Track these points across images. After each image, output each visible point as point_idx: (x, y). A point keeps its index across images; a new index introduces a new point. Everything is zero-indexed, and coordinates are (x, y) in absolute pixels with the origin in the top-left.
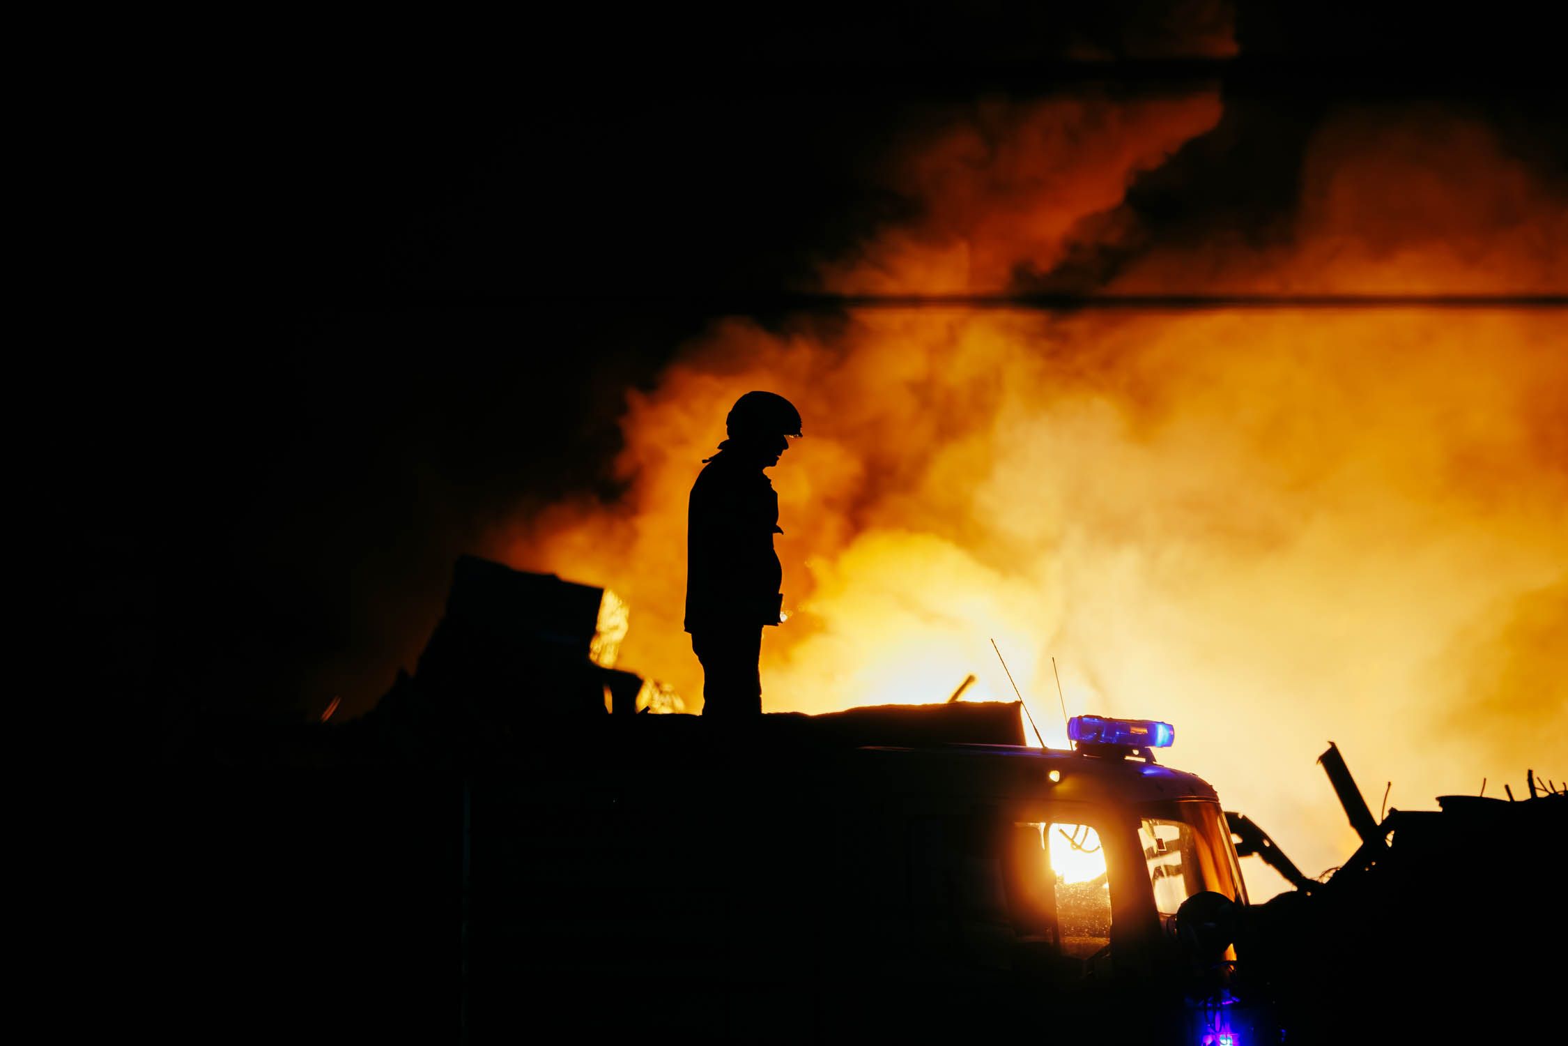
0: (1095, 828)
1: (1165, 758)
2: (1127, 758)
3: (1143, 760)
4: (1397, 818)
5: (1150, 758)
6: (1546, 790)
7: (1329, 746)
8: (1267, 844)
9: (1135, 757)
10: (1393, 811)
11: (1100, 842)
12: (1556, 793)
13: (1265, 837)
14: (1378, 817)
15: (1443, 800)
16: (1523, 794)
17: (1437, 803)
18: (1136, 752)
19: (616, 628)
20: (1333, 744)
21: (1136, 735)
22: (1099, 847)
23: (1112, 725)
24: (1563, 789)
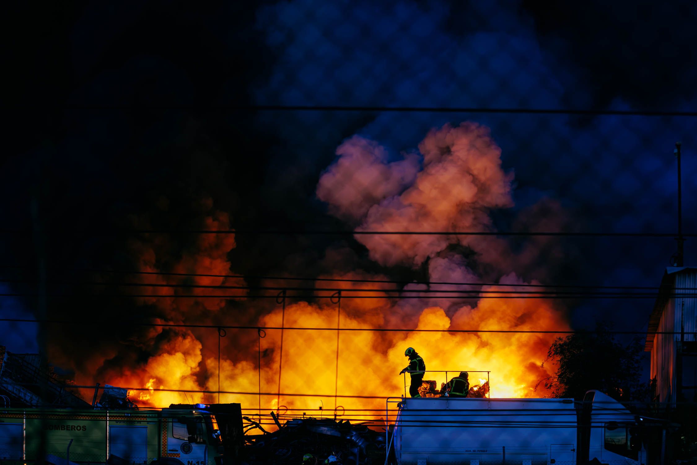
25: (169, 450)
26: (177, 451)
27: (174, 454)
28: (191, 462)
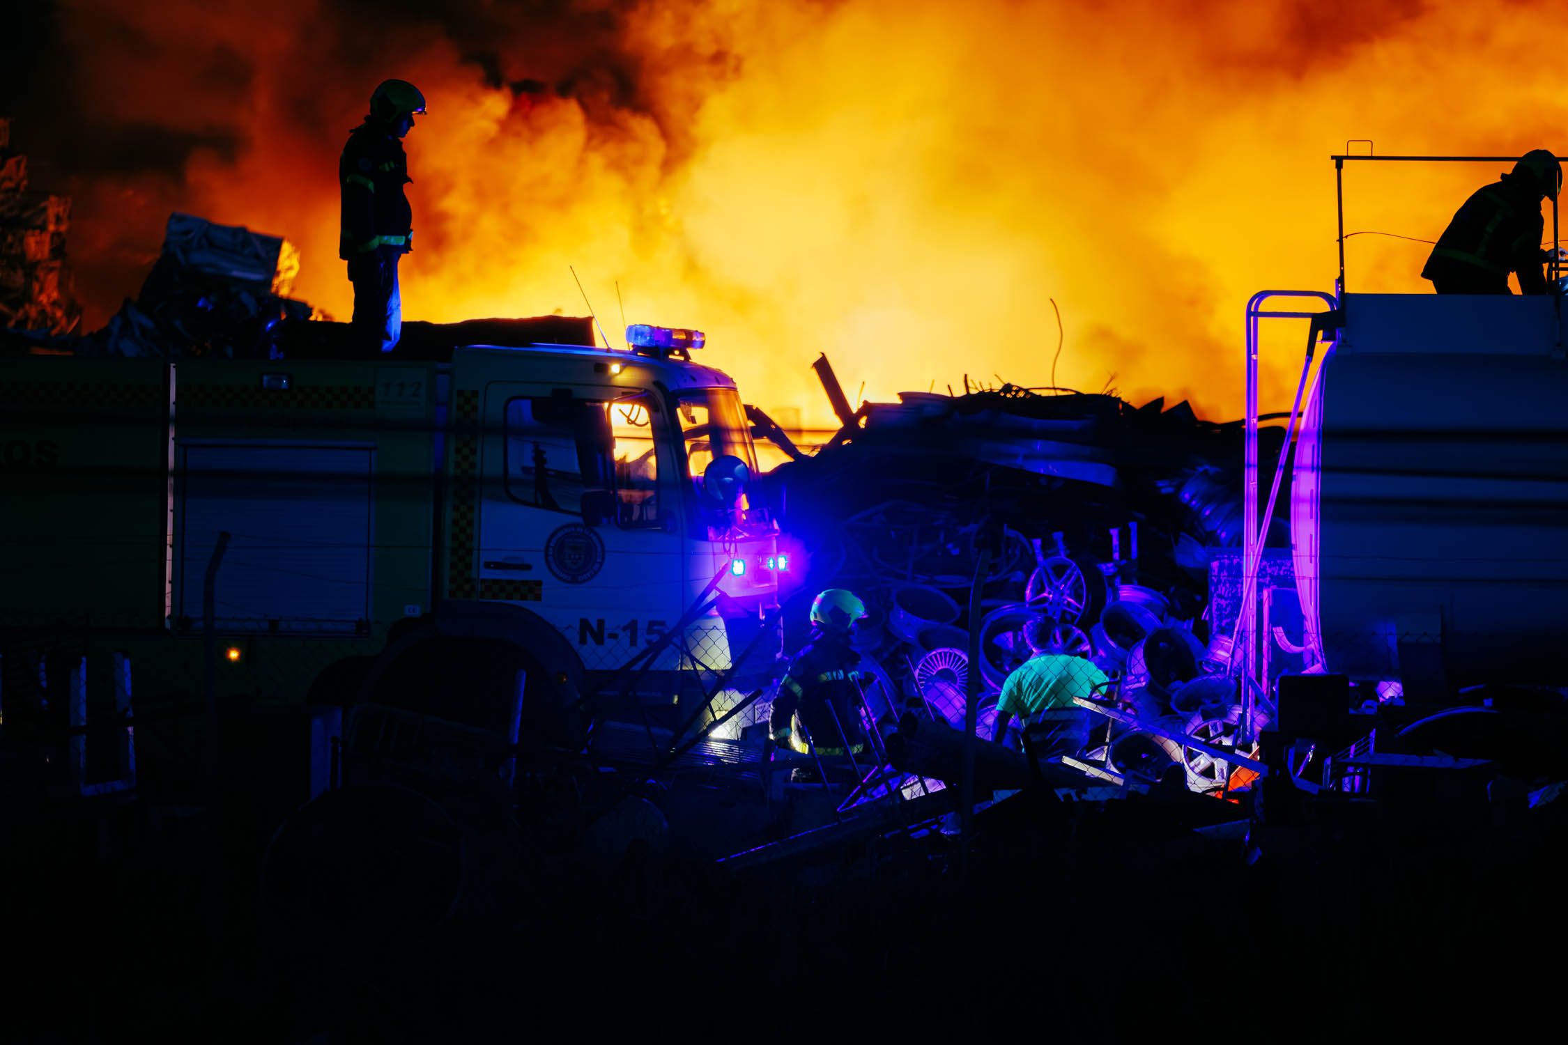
0: (645, 406)
1: (697, 357)
2: (671, 357)
3: (682, 358)
4: (868, 408)
5: (687, 357)
6: (976, 388)
7: (821, 356)
8: (773, 427)
9: (676, 356)
10: (865, 402)
11: (649, 419)
12: (983, 391)
13: (772, 422)
14: (855, 406)
15: (902, 395)
16: (959, 392)
17: (898, 397)
18: (677, 352)
19: (290, 268)
20: (823, 354)
21: (677, 340)
22: (648, 423)
23: (657, 332)
24: (989, 388)
25: (487, 565)
26: (527, 567)
27: (510, 582)
28: (595, 626)
